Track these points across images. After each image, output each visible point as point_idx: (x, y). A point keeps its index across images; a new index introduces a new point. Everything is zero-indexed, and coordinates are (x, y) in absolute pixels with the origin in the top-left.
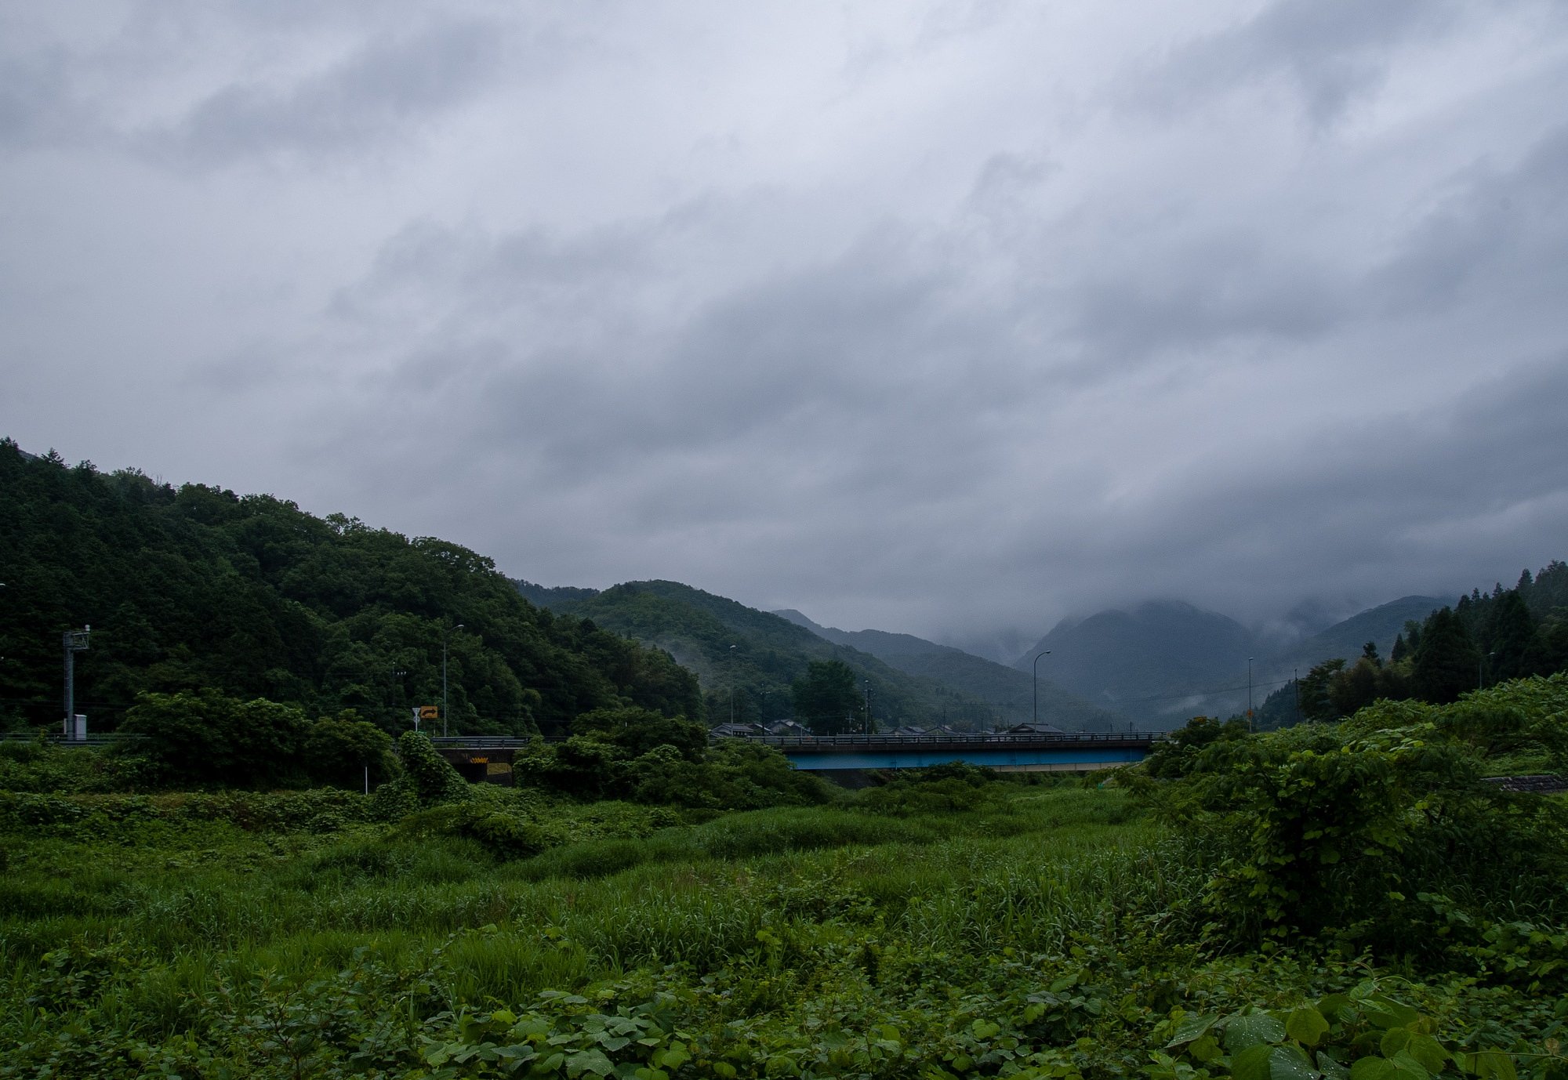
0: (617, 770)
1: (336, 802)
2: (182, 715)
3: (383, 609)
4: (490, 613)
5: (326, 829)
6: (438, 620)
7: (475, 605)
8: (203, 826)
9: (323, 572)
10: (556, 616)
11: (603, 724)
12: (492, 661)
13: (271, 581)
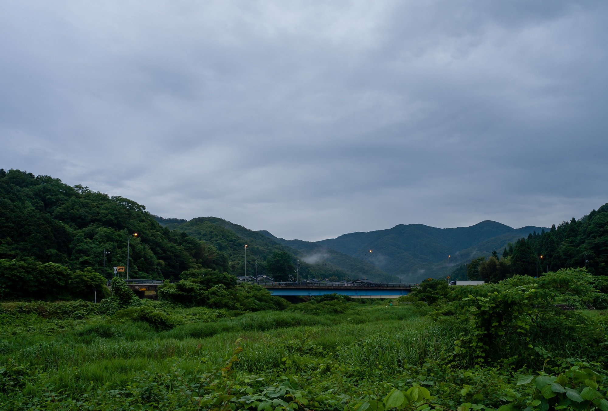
0: (200, 294)
1: (83, 306)
2: (16, 269)
3: (98, 225)
4: (144, 228)
5: (80, 318)
6: (122, 231)
7: (137, 225)
8: (26, 316)
9: (73, 209)
10: (171, 230)
11: (193, 275)
12: (145, 248)
13: (49, 212)
